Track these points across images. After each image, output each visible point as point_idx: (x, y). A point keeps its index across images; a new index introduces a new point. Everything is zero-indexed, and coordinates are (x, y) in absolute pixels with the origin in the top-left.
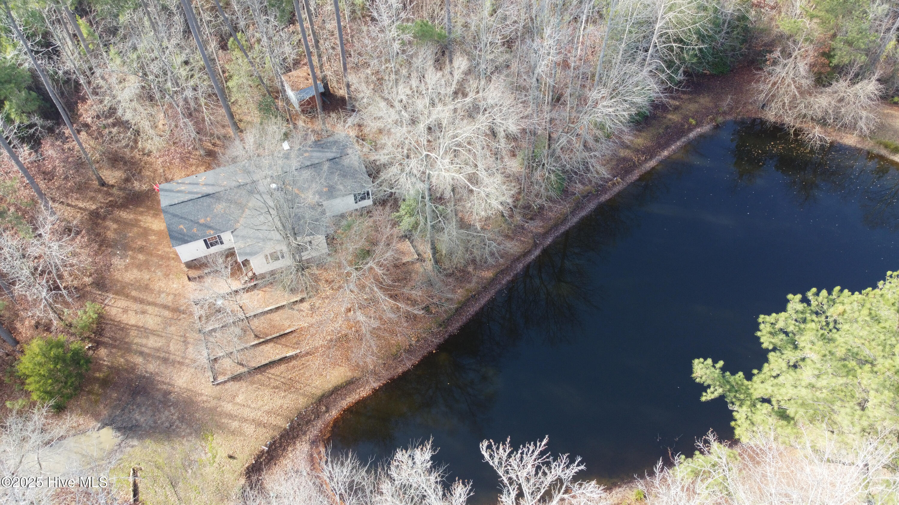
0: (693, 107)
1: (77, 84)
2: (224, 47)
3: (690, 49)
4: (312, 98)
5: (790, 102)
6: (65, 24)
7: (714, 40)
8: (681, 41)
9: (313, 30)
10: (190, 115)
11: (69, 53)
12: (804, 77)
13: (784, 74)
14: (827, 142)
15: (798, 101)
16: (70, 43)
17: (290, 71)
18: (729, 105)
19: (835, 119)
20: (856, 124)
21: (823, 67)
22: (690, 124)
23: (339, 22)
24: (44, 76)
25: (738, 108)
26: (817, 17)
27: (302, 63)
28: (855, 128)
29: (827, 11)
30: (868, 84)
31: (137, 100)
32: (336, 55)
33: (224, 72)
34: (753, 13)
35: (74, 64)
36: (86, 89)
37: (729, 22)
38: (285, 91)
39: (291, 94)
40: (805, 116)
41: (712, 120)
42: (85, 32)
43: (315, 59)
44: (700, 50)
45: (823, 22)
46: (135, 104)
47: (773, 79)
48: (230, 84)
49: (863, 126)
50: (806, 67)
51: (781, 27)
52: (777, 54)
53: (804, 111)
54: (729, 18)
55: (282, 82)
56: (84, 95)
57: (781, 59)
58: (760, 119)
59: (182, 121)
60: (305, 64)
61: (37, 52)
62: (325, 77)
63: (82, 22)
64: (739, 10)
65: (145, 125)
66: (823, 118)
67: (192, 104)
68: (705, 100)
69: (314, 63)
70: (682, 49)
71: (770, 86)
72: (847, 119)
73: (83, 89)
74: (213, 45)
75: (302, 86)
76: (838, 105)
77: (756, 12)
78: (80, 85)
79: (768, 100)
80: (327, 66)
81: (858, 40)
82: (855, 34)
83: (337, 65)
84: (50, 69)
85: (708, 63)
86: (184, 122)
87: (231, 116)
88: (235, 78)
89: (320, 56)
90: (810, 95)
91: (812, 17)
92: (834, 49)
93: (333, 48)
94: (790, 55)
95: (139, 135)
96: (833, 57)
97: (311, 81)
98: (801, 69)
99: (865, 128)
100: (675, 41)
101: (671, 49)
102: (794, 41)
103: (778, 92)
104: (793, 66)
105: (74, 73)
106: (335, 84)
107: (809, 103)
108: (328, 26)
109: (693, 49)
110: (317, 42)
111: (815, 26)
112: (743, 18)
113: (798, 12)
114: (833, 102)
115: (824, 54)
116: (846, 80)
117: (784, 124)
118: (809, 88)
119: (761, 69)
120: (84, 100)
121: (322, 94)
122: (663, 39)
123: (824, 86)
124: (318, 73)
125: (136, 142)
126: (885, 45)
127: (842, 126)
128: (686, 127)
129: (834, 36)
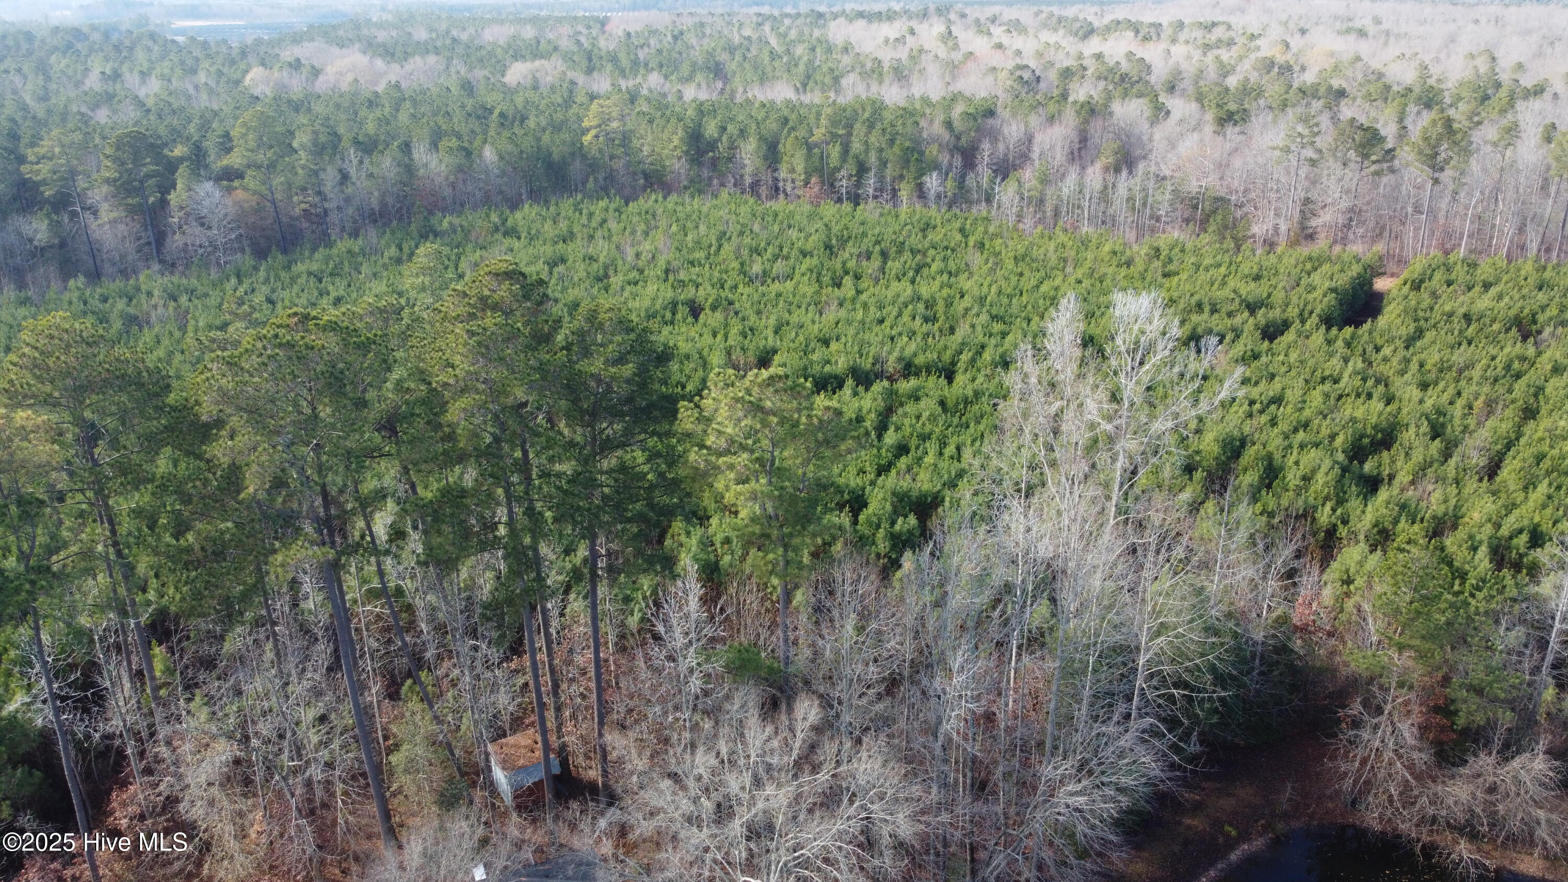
0: (1227, 803)
1: (121, 754)
2: (393, 693)
3: (1203, 699)
4: (538, 784)
5: (1401, 794)
6: (129, 654)
7: (1242, 685)
8: (1186, 685)
9: (551, 665)
10: (312, 812)
11: (121, 703)
12: (1413, 748)
13: (1377, 744)
14: (1488, 870)
15: (1416, 792)
16: (127, 685)
17: (505, 736)
18: (1290, 800)
19: (1492, 825)
20: (1531, 835)
21: (1442, 731)
22: (1227, 836)
23: (597, 652)
24: (66, 742)
25: (1309, 806)
26: (1410, 647)
27: (527, 721)
28: (1532, 844)
29: (1423, 637)
30: (1532, 760)
31: (221, 785)
32: (586, 708)
33: (386, 738)
34: (1299, 642)
35: (124, 721)
36: (135, 765)
37: (1262, 656)
38: (490, 770)
39: (499, 775)
40: (1434, 819)
41: (1265, 828)
42: (158, 667)
43: (550, 715)
44: (1221, 699)
45: (1422, 656)
46: (215, 791)
47: (1360, 752)
48: (393, 759)
49: (1547, 838)
50: (1414, 730)
51: (1353, 664)
52: (1356, 708)
53: (1431, 811)
54: (1259, 648)
55: (487, 754)
56: (127, 776)
57: (1366, 717)
58: (1353, 826)
59: (296, 821)
60: (532, 724)
61: (63, 699)
62: (564, 746)
63: (158, 651)
64: (1274, 636)
65: (225, 830)
66: (1469, 823)
67: (319, 793)
68: (1246, 793)
69: (549, 724)
70: (1190, 699)
71: (1357, 764)
72: (1515, 825)
73: (129, 765)
74: (375, 690)
75: (521, 762)
76: (1488, 797)
77: (1304, 641)
78: (125, 757)
79: (1360, 791)
80: (569, 727)
81: (1490, 684)
82: (1482, 675)
83: (588, 726)
84: (79, 730)
85: (1239, 725)
86: (297, 825)
87: (387, 815)
88: (405, 747)
89: (558, 709)
90: (1434, 781)
91: (1401, 648)
92: (1453, 701)
93: (583, 696)
94: (1379, 711)
95: (208, 850)
96: (1456, 713)
97: (539, 753)
98: (1407, 735)
99: (1551, 843)
100: (1176, 685)
101: (1171, 699)
102: (1381, 687)
103: (1375, 775)
104: (1390, 729)
105: (121, 735)
106: (581, 760)
107: (1435, 794)
108: (579, 660)
109: (1210, 699)
110: (556, 686)
111: (1410, 663)
112: (1283, 649)
113: (1375, 639)
114: (1478, 794)
115: (1437, 710)
116: (1490, 754)
117: (1399, 836)
118: (1429, 767)
119: (1335, 735)
120: (124, 784)
121: (557, 779)
122: (1154, 682)
123: (1453, 765)
124: (553, 738)
125: (199, 864)
126: (1540, 694)
127: (1507, 838)
128: (1221, 840)
129: (1446, 680)
